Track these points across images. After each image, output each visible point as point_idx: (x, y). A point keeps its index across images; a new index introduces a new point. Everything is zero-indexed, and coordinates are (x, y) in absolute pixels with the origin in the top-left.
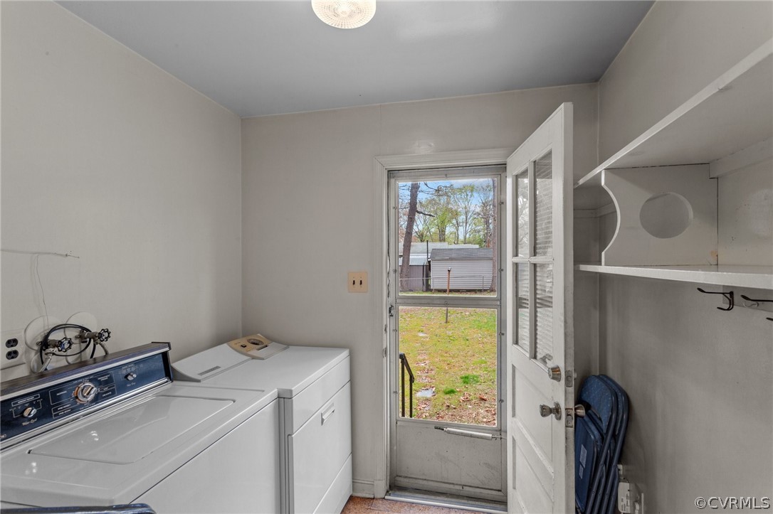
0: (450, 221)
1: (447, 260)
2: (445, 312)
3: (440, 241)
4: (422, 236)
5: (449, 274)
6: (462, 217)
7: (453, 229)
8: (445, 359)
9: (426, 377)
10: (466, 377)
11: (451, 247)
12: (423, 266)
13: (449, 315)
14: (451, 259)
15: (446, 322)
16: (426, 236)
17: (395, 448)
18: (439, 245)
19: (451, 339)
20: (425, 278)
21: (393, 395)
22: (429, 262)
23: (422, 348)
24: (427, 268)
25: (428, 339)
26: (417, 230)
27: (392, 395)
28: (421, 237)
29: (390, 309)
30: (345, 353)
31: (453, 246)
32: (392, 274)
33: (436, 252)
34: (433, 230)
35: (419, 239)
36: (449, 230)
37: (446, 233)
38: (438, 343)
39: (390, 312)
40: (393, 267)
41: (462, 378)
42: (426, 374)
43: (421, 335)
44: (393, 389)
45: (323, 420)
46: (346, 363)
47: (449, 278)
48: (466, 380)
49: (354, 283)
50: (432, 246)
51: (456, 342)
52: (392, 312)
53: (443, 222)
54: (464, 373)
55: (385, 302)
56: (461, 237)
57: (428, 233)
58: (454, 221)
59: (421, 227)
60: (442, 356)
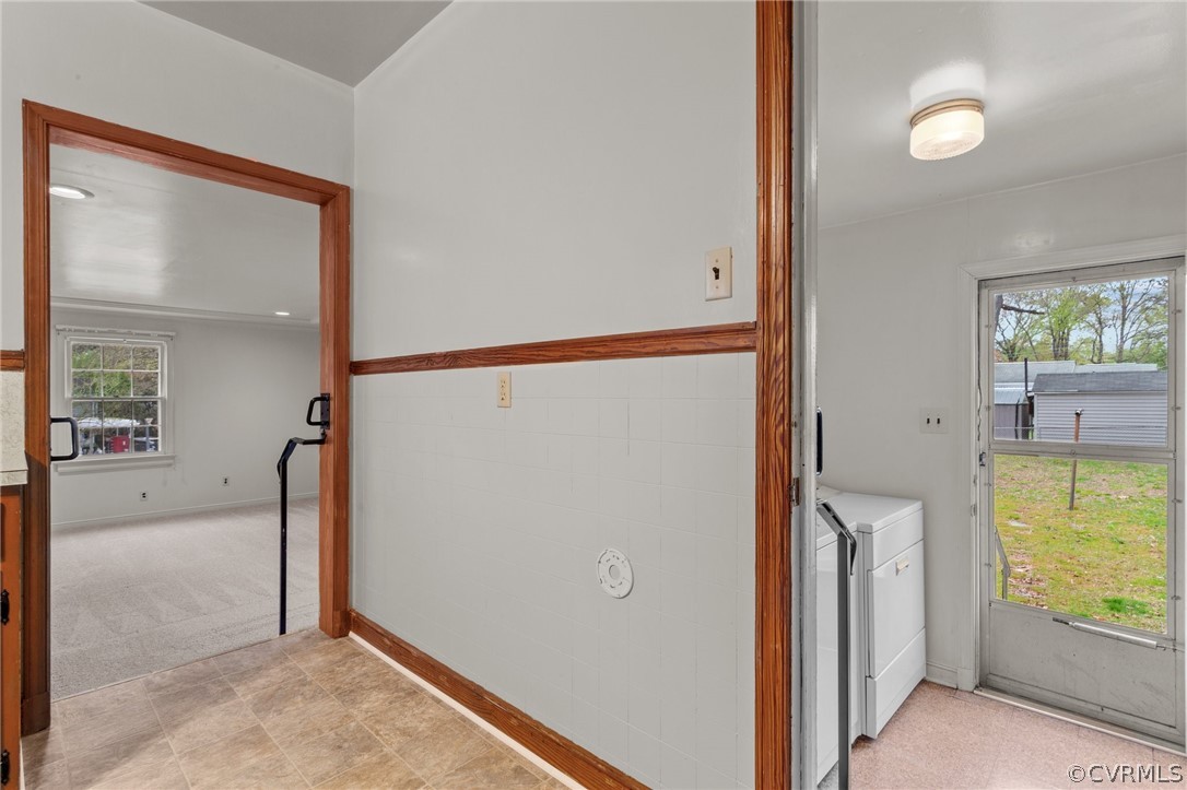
0: (1080, 318)
1: (1073, 394)
2: (1069, 491)
3: (1056, 357)
4: (1013, 350)
5: (1078, 420)
6: (1113, 307)
7: (1089, 334)
8: (1069, 567)
9: (1028, 589)
10: (1115, 601)
11: (1081, 369)
12: (1017, 405)
13: (1076, 496)
14: (1082, 393)
15: (1071, 508)
16: (1022, 349)
17: (987, 637)
18: (1052, 367)
19: (1081, 538)
20: (1020, 428)
21: (985, 569)
22: (1031, 399)
23: (1017, 545)
24: (1027, 409)
25: (1030, 533)
26: (1000, 339)
27: (983, 568)
28: (1011, 352)
29: (981, 456)
30: (917, 505)
31: (1089, 368)
32: (983, 412)
33: (1044, 381)
34: (1038, 338)
35: (1006, 357)
36: (1077, 335)
37: (1070, 343)
38: (1052, 542)
39: (981, 460)
40: (985, 403)
41: (1106, 601)
42: (1028, 585)
43: (1015, 524)
44: (985, 560)
45: (897, 571)
46: (918, 516)
47: (1078, 428)
48: (1115, 605)
49: (928, 422)
50: (1035, 368)
51: (1094, 543)
52: (983, 460)
53: (1063, 322)
54: (1110, 595)
55: (975, 447)
56: (1110, 347)
57: (1028, 344)
58: (1092, 318)
59: (1009, 335)
60: (1061, 562)
